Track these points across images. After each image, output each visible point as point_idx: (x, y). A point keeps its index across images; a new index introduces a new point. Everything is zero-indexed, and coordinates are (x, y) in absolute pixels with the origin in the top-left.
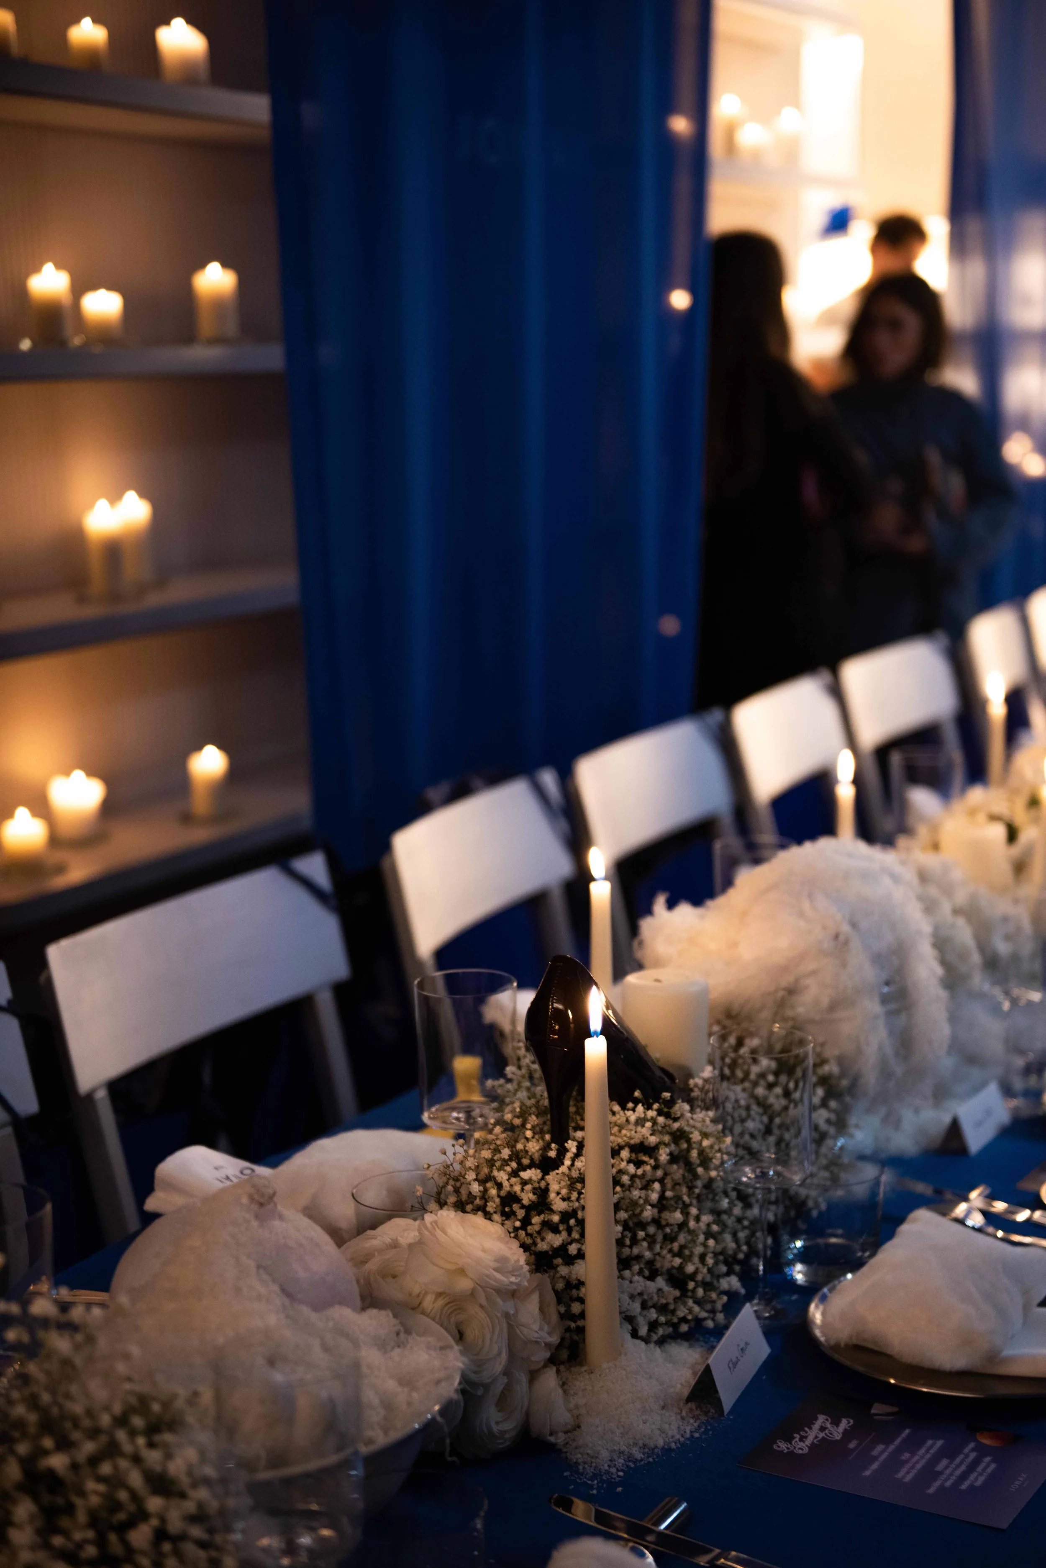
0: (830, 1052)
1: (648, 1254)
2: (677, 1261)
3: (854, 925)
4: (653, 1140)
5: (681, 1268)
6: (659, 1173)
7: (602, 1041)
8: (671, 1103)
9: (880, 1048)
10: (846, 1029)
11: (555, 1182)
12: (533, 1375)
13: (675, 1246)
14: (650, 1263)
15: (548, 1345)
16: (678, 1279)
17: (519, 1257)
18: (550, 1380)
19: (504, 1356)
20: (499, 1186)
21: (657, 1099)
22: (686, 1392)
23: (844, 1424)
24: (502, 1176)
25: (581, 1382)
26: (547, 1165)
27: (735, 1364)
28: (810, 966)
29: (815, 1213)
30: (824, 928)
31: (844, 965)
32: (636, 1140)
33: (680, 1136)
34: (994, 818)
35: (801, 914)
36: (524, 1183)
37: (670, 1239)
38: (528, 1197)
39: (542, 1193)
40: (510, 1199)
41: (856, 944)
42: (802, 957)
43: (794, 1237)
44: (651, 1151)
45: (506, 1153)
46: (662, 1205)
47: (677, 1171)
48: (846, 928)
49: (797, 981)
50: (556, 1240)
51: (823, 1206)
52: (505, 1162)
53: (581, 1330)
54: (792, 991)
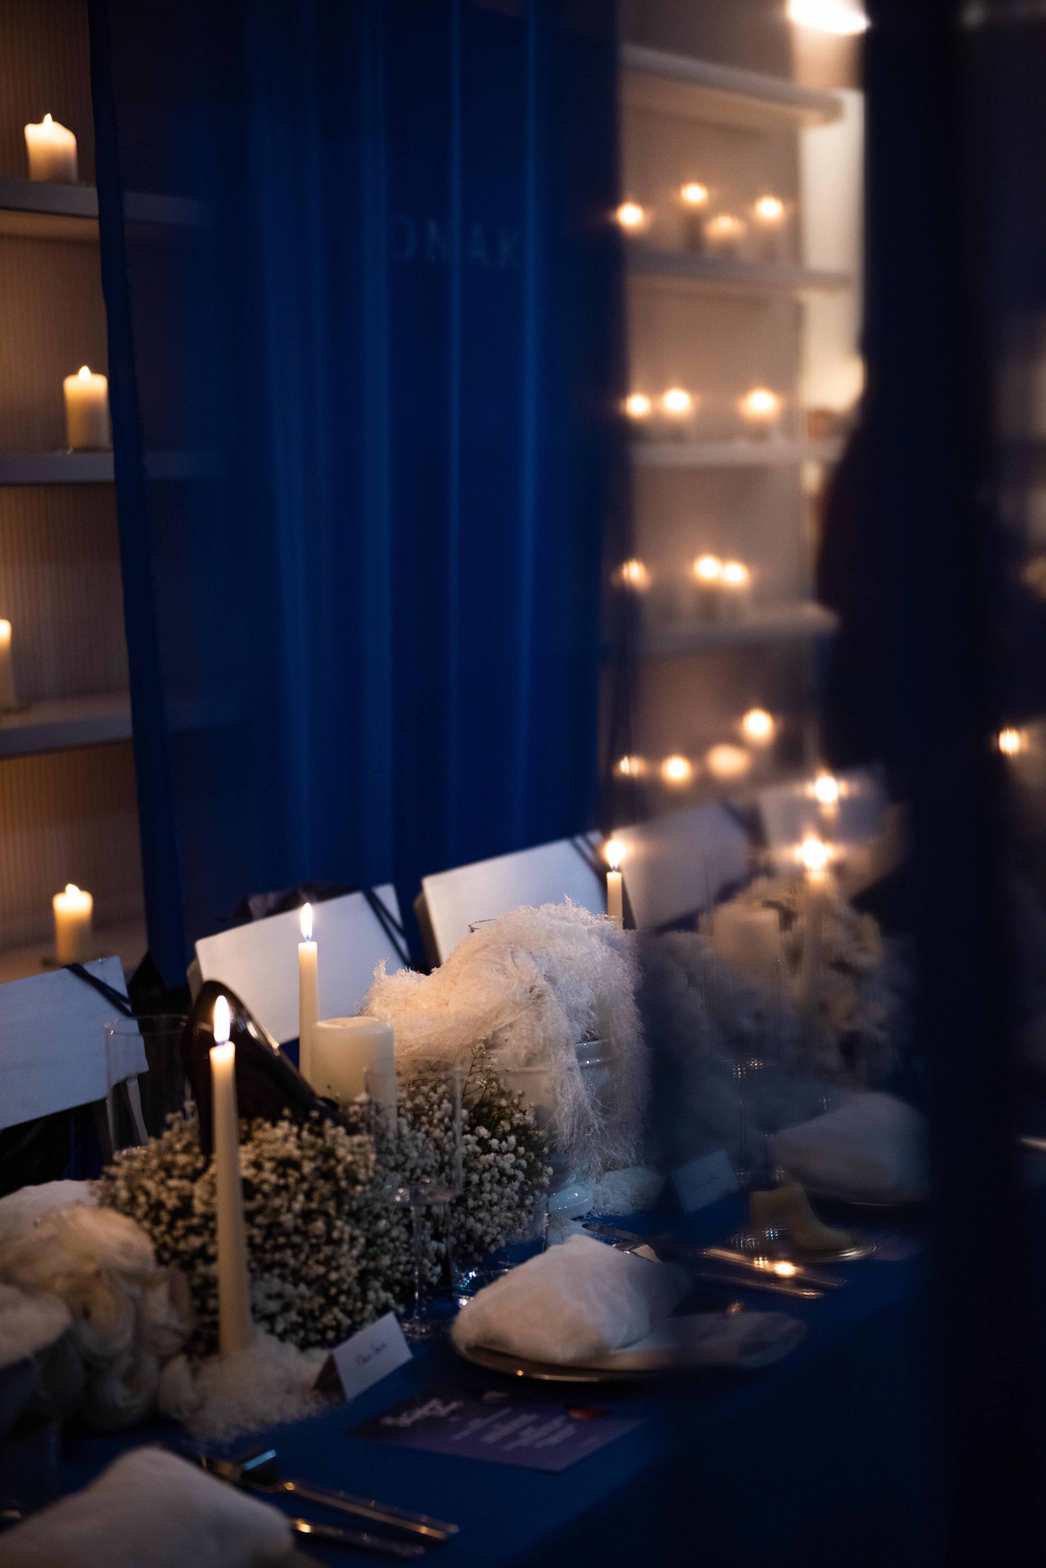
0: (528, 1104)
1: (292, 1262)
2: (321, 1270)
3: (551, 979)
4: (297, 1153)
5: (325, 1276)
6: (305, 1186)
7: (230, 1048)
8: (320, 1122)
9: (575, 1099)
10: (545, 1082)
11: (199, 1190)
12: (164, 1361)
13: (321, 1256)
14: (295, 1272)
15: (177, 1332)
16: (321, 1285)
17: (146, 1246)
18: (179, 1366)
19: (129, 1335)
20: (147, 1193)
21: (308, 1118)
22: (312, 1382)
23: (454, 1405)
24: (150, 1185)
25: (211, 1369)
26: (195, 1176)
27: (366, 1360)
28: (507, 1019)
29: (493, 1249)
30: (521, 981)
31: (539, 1017)
32: (281, 1154)
33: (329, 1154)
34: (770, 904)
35: (503, 971)
36: (170, 1189)
37: (316, 1249)
38: (172, 1202)
39: (186, 1201)
40: (159, 1205)
41: (551, 998)
42: (498, 1012)
43: (467, 1268)
44: (296, 1165)
45: (154, 1163)
46: (307, 1216)
47: (324, 1187)
48: (542, 982)
49: (495, 1035)
50: (196, 1242)
51: (503, 1243)
52: (154, 1172)
53: (215, 1325)
54: (490, 1045)
